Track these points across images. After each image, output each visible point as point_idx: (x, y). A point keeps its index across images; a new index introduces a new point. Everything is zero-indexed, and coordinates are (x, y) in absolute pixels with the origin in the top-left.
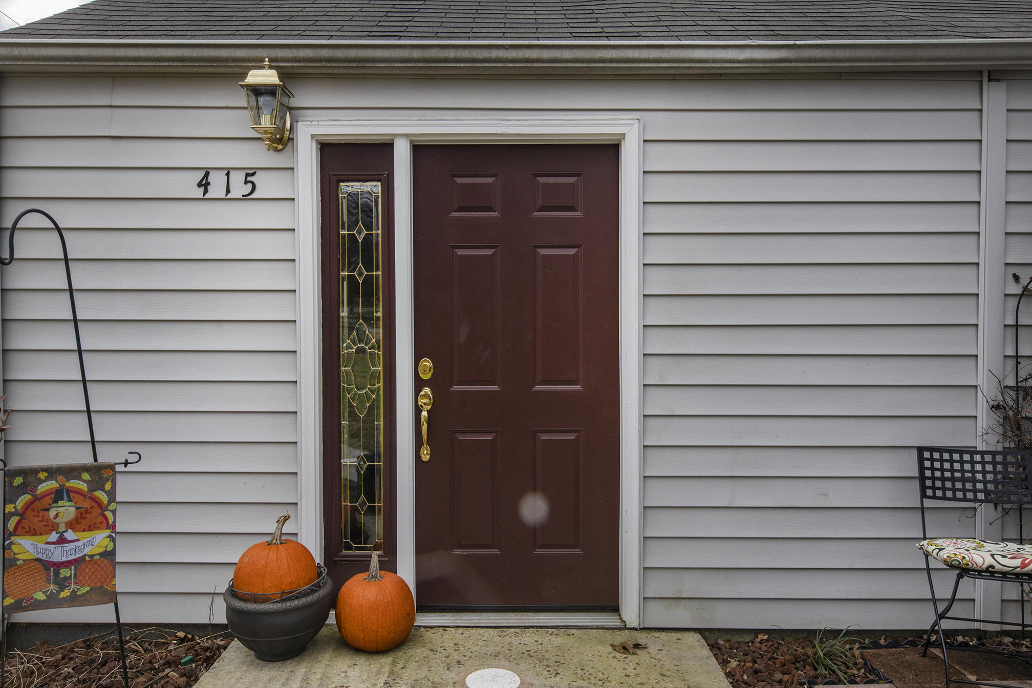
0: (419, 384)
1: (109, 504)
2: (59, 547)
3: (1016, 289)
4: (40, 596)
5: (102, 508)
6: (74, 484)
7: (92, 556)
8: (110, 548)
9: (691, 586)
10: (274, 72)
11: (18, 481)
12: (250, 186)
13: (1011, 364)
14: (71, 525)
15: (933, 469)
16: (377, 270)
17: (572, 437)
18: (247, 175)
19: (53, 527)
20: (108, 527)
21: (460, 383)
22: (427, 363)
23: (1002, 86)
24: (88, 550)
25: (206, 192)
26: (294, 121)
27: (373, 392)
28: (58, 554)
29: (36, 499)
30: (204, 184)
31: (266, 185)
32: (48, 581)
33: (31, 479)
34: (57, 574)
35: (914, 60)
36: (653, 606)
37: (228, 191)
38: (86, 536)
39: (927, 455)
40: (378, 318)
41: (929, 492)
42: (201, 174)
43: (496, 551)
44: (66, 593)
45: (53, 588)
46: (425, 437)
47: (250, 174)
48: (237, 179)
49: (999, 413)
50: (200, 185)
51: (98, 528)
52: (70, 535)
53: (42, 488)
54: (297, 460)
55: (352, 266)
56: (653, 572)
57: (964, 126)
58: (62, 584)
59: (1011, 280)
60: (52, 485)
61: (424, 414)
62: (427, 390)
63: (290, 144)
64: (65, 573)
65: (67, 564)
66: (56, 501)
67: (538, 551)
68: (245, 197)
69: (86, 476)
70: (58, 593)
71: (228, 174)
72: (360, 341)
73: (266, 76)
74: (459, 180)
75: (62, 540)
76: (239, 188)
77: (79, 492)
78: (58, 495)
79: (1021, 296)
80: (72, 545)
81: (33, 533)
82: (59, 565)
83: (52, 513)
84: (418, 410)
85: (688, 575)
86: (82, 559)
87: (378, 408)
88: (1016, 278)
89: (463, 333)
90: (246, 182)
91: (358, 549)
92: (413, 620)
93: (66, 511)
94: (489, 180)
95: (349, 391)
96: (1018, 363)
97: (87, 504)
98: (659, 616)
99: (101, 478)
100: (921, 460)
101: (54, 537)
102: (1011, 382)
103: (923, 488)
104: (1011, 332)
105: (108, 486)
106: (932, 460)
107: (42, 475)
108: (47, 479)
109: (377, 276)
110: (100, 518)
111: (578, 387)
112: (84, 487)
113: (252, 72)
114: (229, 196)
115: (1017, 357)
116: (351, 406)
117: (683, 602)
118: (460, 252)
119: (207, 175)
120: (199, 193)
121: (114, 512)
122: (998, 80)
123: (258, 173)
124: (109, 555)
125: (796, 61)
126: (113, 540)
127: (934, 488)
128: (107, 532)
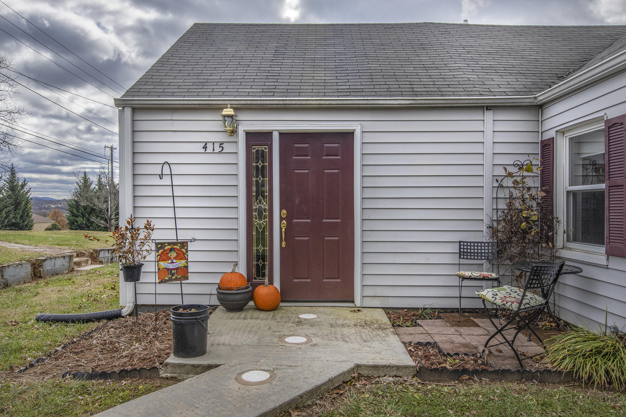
0: (281, 219)
1: (186, 253)
2: (172, 264)
3: (496, 185)
4: (167, 278)
5: (184, 254)
6: (175, 247)
7: (181, 267)
8: (186, 265)
9: (380, 292)
10: (232, 110)
11: (159, 246)
12: (221, 148)
13: (495, 211)
14: (175, 258)
15: (464, 249)
16: (266, 178)
17: (337, 238)
18: (220, 144)
19: (170, 259)
20: (186, 259)
21: (296, 219)
22: (284, 211)
23: (492, 111)
24: (179, 265)
25: (206, 150)
26: (238, 125)
27: (264, 222)
28: (171, 266)
29: (165, 251)
30: (205, 148)
31: (228, 148)
32: (169, 274)
33: (163, 245)
34: (171, 272)
35: (457, 104)
36: (366, 299)
37: (214, 150)
38: (179, 262)
39: (462, 244)
40: (266, 195)
41: (462, 257)
42: (204, 144)
43: (309, 280)
44: (174, 277)
45: (170, 276)
46: (283, 239)
47: (221, 144)
48: (217, 146)
49: (491, 229)
50: (203, 148)
51: (182, 259)
52: (174, 261)
53: (166, 248)
54: (238, 246)
55: (257, 177)
56: (366, 287)
57: (478, 126)
58: (173, 275)
59: (495, 181)
60: (169, 247)
61: (283, 230)
62: (284, 221)
63: (236, 133)
64: (173, 271)
65: (174, 269)
66: (170, 251)
67: (325, 280)
68: (220, 152)
69: (179, 245)
70: (172, 277)
71: (213, 144)
72: (260, 204)
73: (229, 111)
74: (296, 145)
75: (172, 262)
76: (217, 149)
77: (177, 249)
78: (171, 250)
79: (498, 187)
80: (175, 264)
81: (164, 260)
82: (171, 269)
83: (169, 255)
84: (281, 229)
85: (378, 288)
86: (178, 268)
87: (267, 227)
88: (497, 181)
89: (297, 201)
90: (220, 147)
91: (259, 279)
92: (279, 304)
93: (173, 254)
94: (307, 145)
95: (256, 222)
96: (497, 211)
97: (180, 252)
98: (368, 302)
99: (183, 245)
100: (460, 245)
101: (170, 261)
102: (495, 218)
103: (460, 255)
104: (495, 200)
105: (186, 248)
106: (464, 245)
107: (166, 244)
108: (168, 245)
109: (266, 180)
110: (183, 257)
111: (339, 220)
112: (179, 248)
113: (225, 110)
114: (214, 152)
115: (497, 209)
116: (257, 227)
117: (377, 298)
118: (296, 171)
119: (206, 144)
120: (203, 151)
121: (187, 255)
122: (490, 110)
123: (224, 143)
124: (186, 267)
125: (415, 104)
126: (187, 263)
127: (464, 255)
128: (186, 261)
